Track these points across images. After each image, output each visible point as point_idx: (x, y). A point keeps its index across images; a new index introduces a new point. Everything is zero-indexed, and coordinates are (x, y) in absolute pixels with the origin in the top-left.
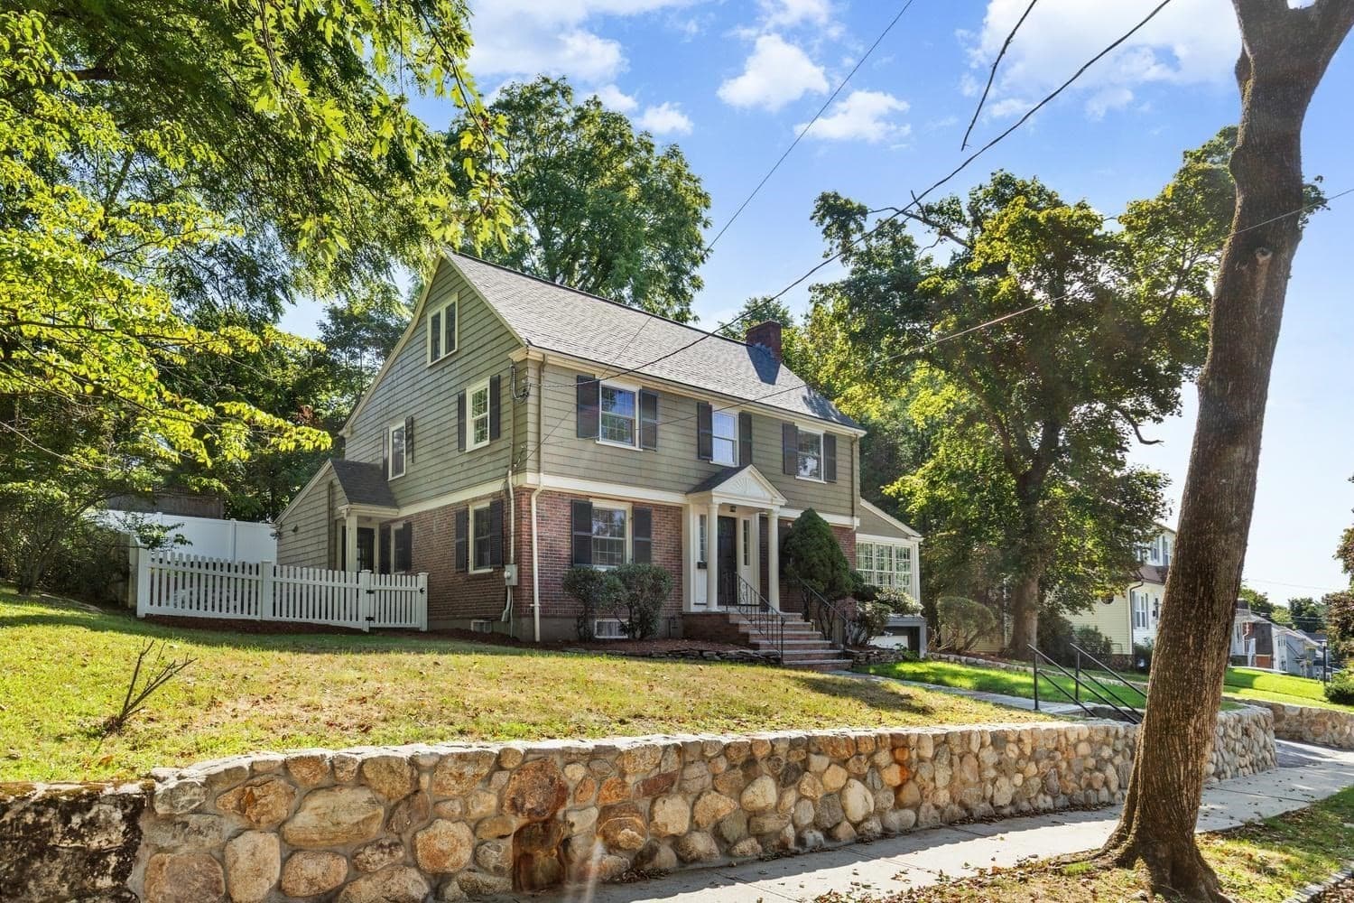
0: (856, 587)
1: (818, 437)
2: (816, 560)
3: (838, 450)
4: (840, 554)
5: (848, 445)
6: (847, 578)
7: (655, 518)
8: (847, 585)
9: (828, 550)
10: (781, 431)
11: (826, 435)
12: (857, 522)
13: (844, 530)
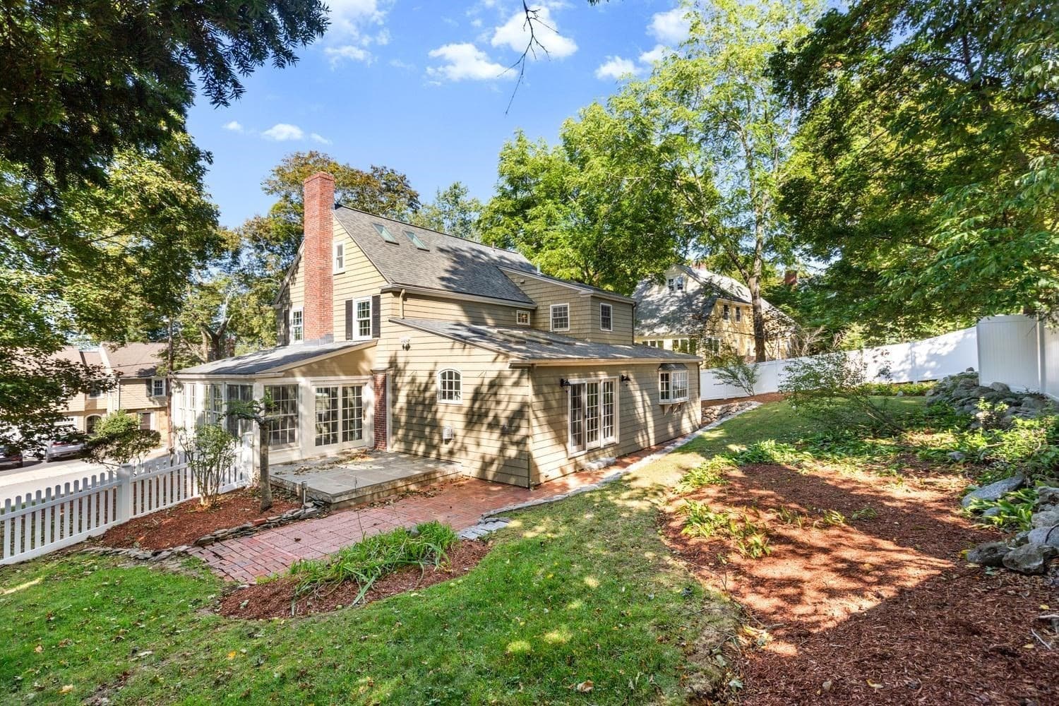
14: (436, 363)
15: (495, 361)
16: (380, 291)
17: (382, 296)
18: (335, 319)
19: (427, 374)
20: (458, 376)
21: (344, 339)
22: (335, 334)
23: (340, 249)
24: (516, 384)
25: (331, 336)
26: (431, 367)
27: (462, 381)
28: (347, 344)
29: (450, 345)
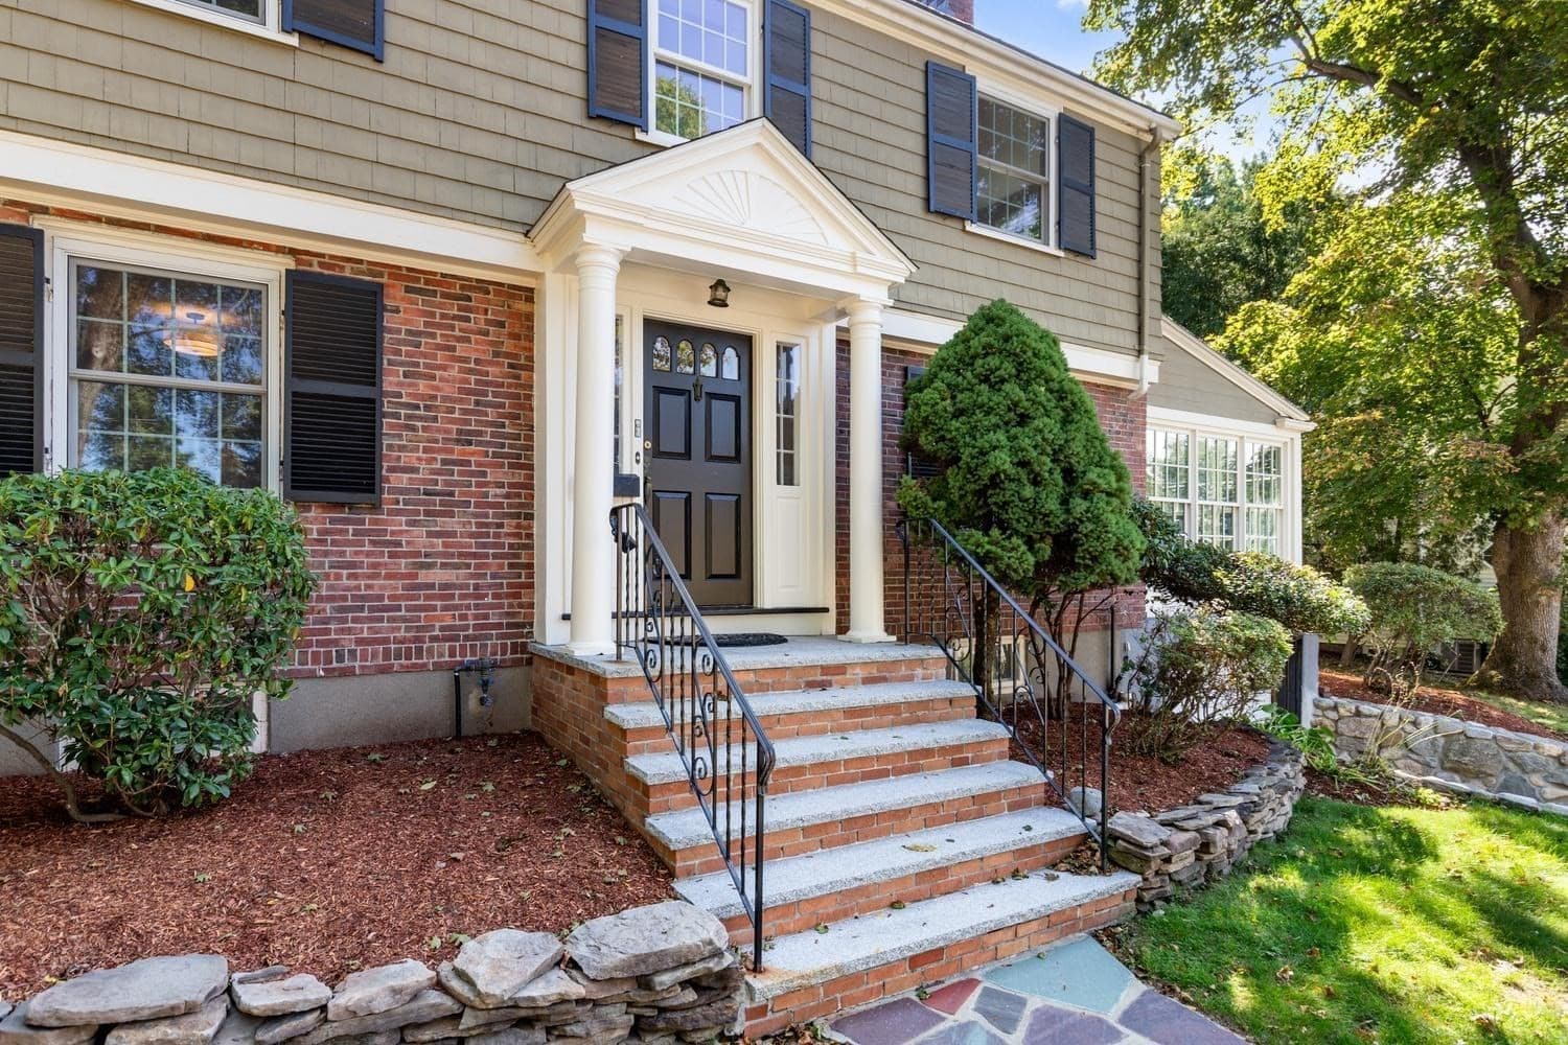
0: (1152, 551)
1: (1041, 125)
2: (1003, 460)
3: (1100, 168)
4: (1094, 439)
5: (1130, 162)
6: (1119, 524)
7: (401, 318)
8: (1121, 551)
9: (1049, 425)
10: (918, 82)
11: (1063, 119)
12: (1150, 371)
13: (1114, 392)
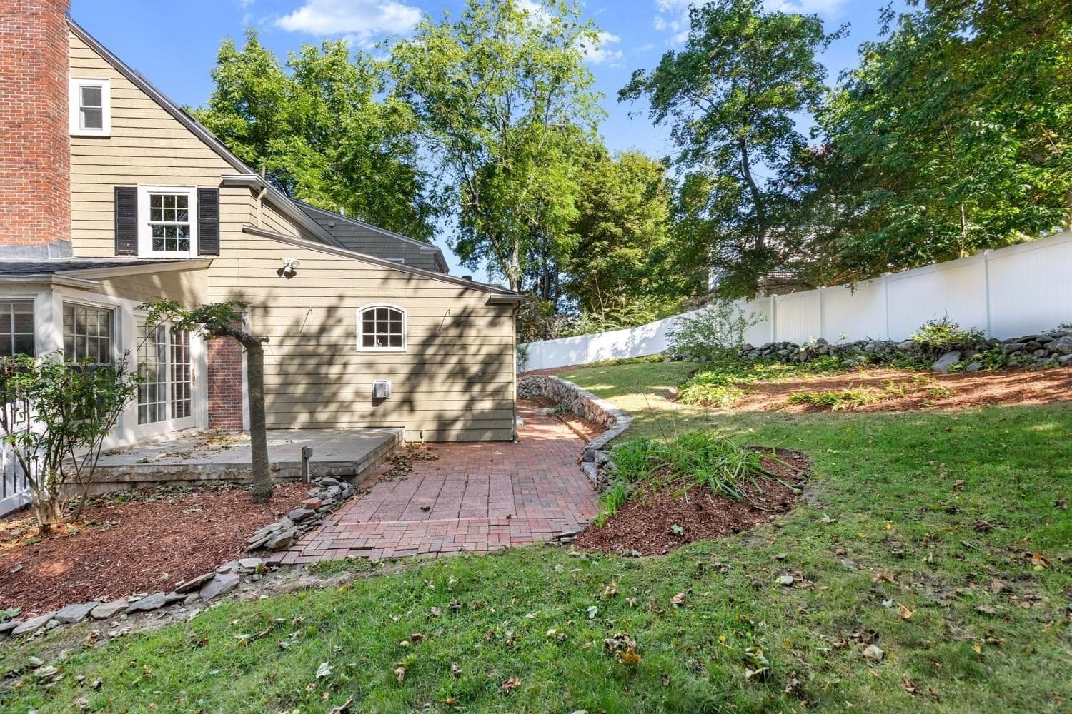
14: (341, 297)
15: (460, 295)
16: (219, 181)
17: (222, 191)
18: (74, 215)
19: (323, 312)
20: (396, 315)
21: (112, 253)
22: (75, 243)
23: (92, 96)
24: (493, 324)
25: (69, 243)
26: (333, 302)
27: (405, 321)
28: (115, 261)
29: (382, 275)
